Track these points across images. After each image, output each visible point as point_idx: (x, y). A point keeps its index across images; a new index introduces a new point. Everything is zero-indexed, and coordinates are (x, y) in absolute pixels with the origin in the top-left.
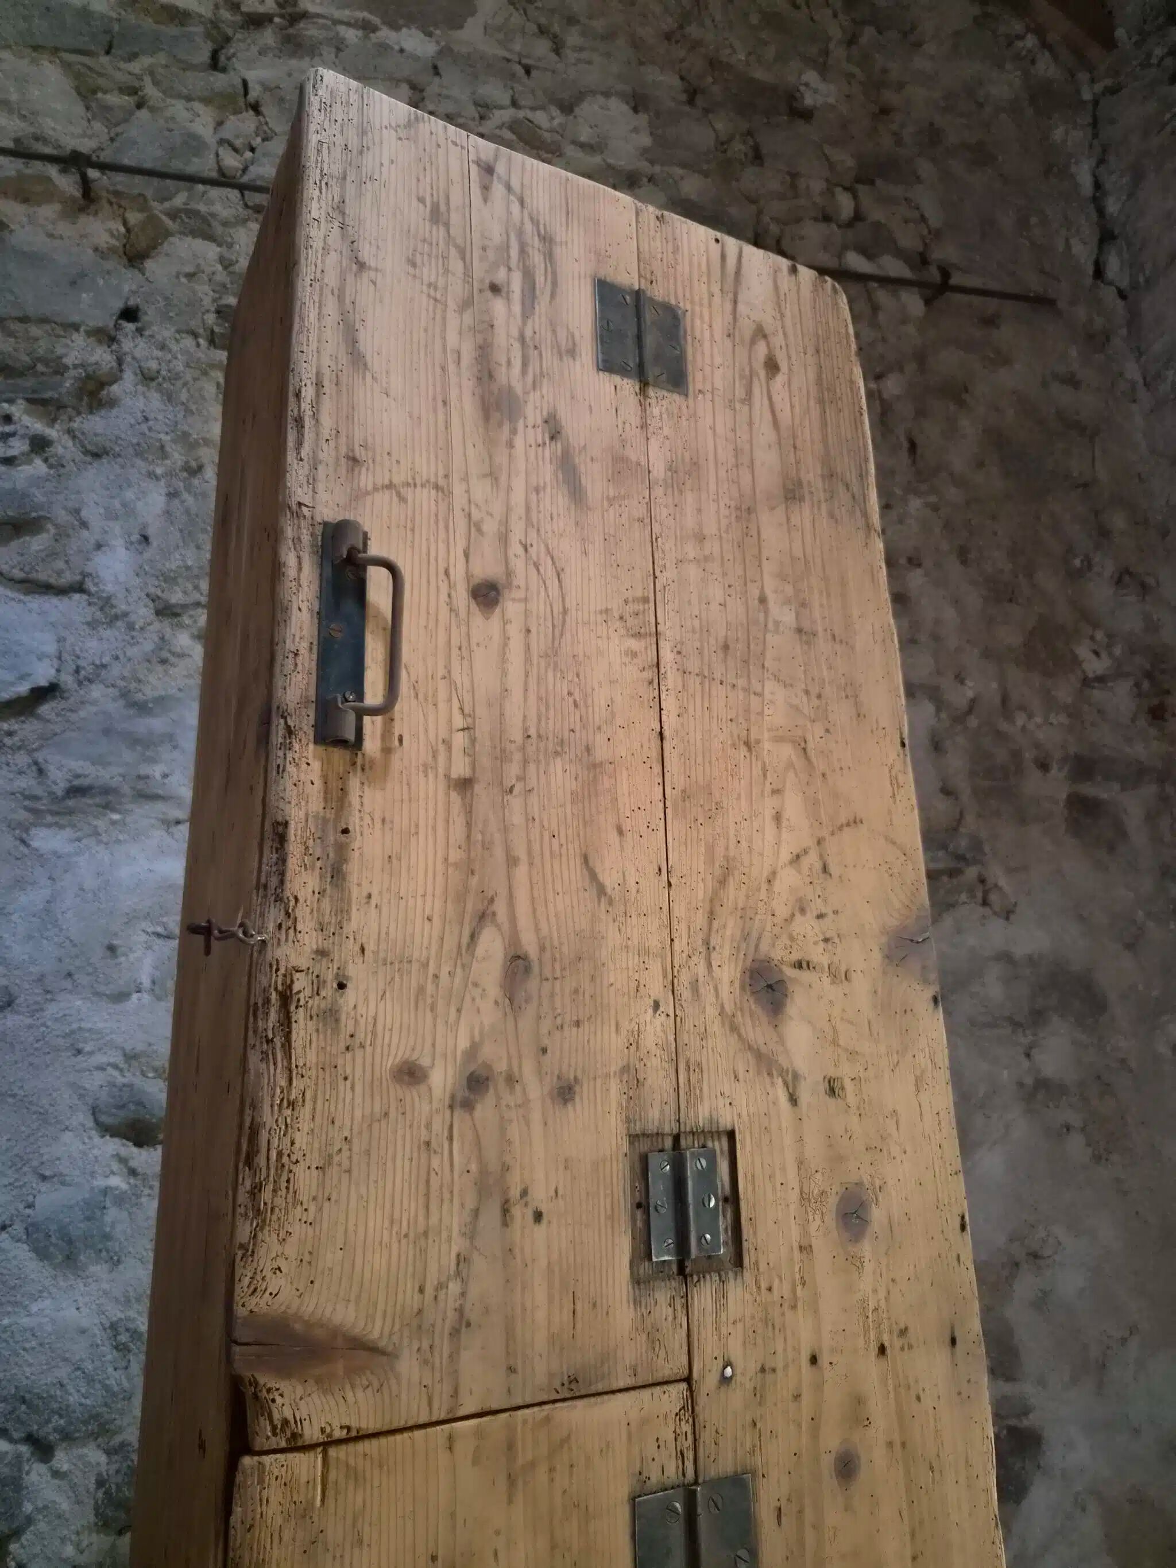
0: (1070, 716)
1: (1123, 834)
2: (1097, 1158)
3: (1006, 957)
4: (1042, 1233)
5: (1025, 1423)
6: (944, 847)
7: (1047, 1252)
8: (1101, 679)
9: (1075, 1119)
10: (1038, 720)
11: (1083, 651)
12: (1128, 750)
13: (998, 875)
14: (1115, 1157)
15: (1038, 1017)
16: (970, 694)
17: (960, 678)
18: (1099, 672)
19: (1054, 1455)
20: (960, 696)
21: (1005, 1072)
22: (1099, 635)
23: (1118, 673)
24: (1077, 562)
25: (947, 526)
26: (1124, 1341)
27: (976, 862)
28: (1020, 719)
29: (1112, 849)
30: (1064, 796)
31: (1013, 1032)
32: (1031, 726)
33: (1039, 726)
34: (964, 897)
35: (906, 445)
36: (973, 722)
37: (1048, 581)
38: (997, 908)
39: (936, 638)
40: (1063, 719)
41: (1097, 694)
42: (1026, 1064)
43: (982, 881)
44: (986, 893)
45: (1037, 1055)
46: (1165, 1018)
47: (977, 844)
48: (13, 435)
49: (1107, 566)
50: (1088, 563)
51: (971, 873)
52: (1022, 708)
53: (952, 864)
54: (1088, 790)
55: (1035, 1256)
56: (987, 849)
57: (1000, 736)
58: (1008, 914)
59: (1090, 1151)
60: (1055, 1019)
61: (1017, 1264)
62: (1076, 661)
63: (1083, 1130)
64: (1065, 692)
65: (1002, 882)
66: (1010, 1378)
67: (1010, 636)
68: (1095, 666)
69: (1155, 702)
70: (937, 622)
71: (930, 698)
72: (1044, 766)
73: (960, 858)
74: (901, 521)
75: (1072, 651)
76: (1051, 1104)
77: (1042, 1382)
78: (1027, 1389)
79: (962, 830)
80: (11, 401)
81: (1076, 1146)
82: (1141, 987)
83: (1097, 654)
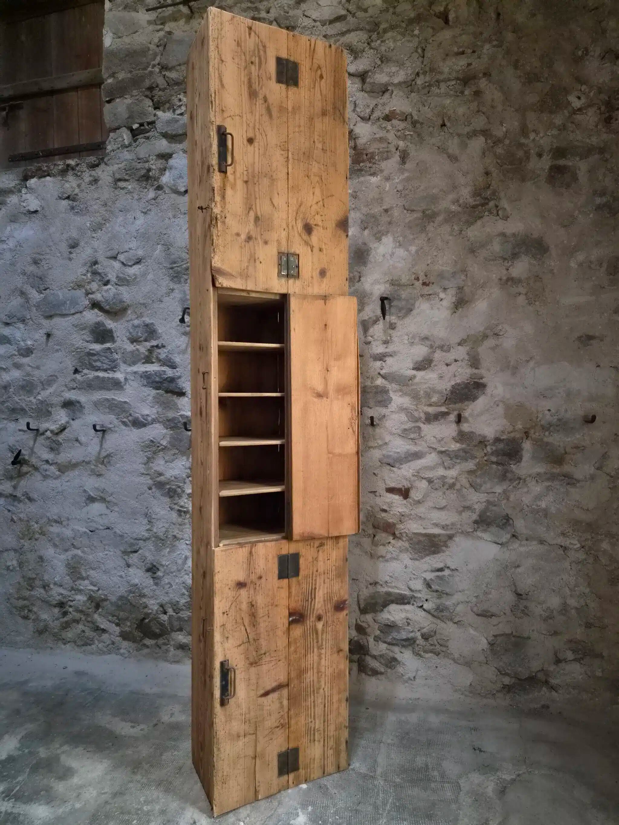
0: (559, 130)
1: (575, 178)
2: (530, 304)
3: (503, 235)
4: (500, 327)
5: (481, 381)
6: (480, 195)
7: (501, 334)
8: (580, 110)
9: (523, 291)
10: (541, 135)
11: (572, 98)
12: (588, 140)
13: (504, 204)
14: (537, 303)
15: (515, 256)
16: (504, 129)
17: (501, 124)
18: (579, 107)
19: (489, 390)
20: (499, 132)
21: (494, 275)
22: (584, 87)
23: (590, 106)
24: (580, 53)
25: (508, 52)
26: (528, 361)
27: (492, 200)
28: (532, 136)
29: (568, 186)
30: (548, 167)
31: (503, 262)
32: (537, 139)
33: (542, 138)
34: (486, 213)
35: (493, 16)
36: (507, 142)
37: (560, 67)
38: (500, 216)
39: (493, 107)
40: (555, 132)
41: (578, 117)
42: (505, 272)
43: (497, 206)
44: (498, 211)
45: (511, 269)
46: (578, 253)
47: (494, 193)
48: (182, 105)
49: (597, 51)
50: (586, 51)
51: (492, 204)
52: (534, 131)
53: (483, 201)
54: (562, 162)
55: (496, 335)
56: (502, 195)
57: (521, 145)
58: (506, 218)
59: (527, 301)
60: (523, 256)
61: (487, 337)
62: (569, 103)
63: (526, 294)
64: (558, 120)
65: (506, 206)
66: (477, 368)
67: (532, 99)
68: (577, 104)
69: (607, 115)
70: (493, 100)
71: (483, 135)
72: (540, 155)
73: (486, 199)
74: (479, 57)
75: (567, 99)
76: (514, 286)
77: (489, 370)
78: (482, 371)
79: (491, 188)
80: (180, 94)
81: (521, 300)
82: (565, 242)
83: (579, 98)
